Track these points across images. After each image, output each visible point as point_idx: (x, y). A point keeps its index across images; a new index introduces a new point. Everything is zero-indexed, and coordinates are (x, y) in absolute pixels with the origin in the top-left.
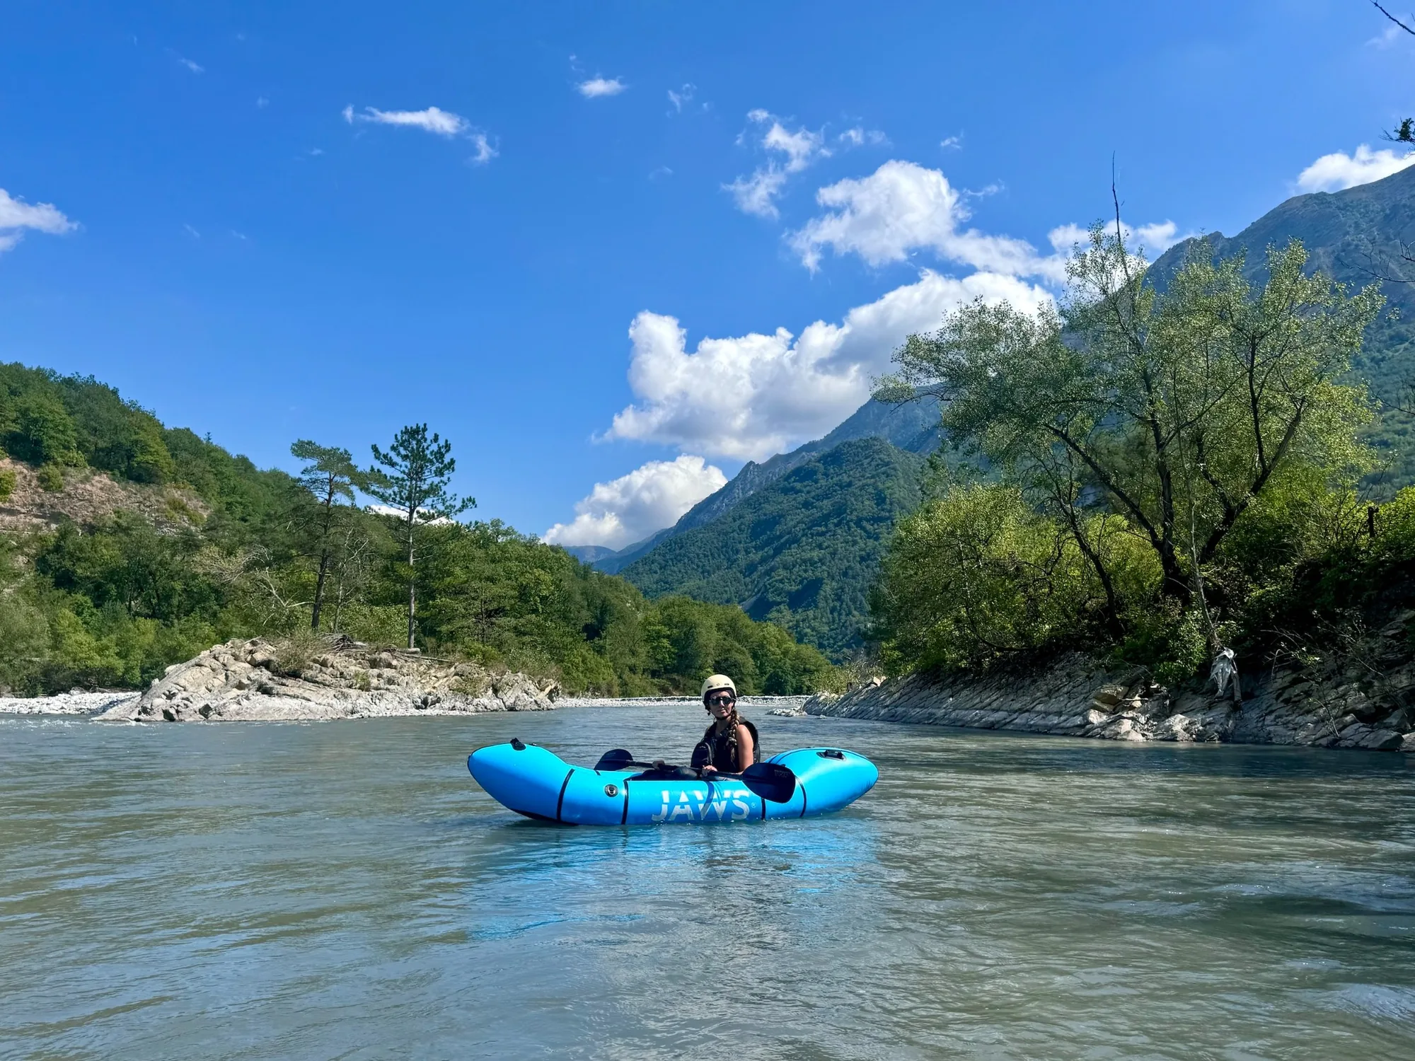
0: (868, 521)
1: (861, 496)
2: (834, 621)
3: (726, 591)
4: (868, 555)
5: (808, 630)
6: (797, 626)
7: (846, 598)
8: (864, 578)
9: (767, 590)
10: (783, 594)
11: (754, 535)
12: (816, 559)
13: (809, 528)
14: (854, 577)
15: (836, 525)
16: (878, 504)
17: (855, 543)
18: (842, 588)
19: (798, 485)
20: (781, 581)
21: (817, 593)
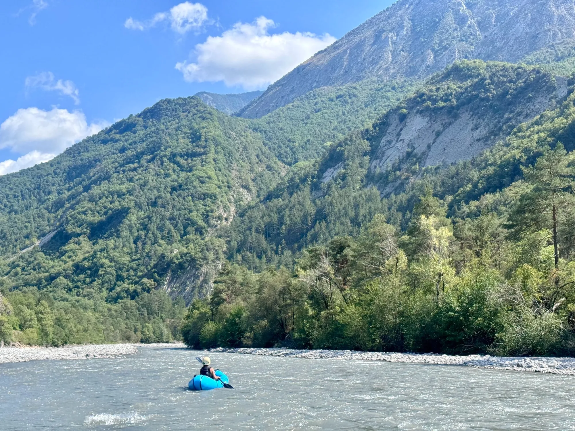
0: (181, 156)
1: (176, 135)
2: (137, 251)
3: (26, 227)
4: (180, 186)
5: (106, 261)
6: (94, 256)
7: (153, 227)
8: (174, 206)
9: (68, 222)
10: (85, 225)
11: (69, 177)
12: (124, 191)
13: (122, 166)
14: (163, 206)
15: (149, 161)
16: (193, 142)
17: (167, 175)
18: (149, 218)
19: (118, 136)
20: (84, 213)
21: (121, 222)
